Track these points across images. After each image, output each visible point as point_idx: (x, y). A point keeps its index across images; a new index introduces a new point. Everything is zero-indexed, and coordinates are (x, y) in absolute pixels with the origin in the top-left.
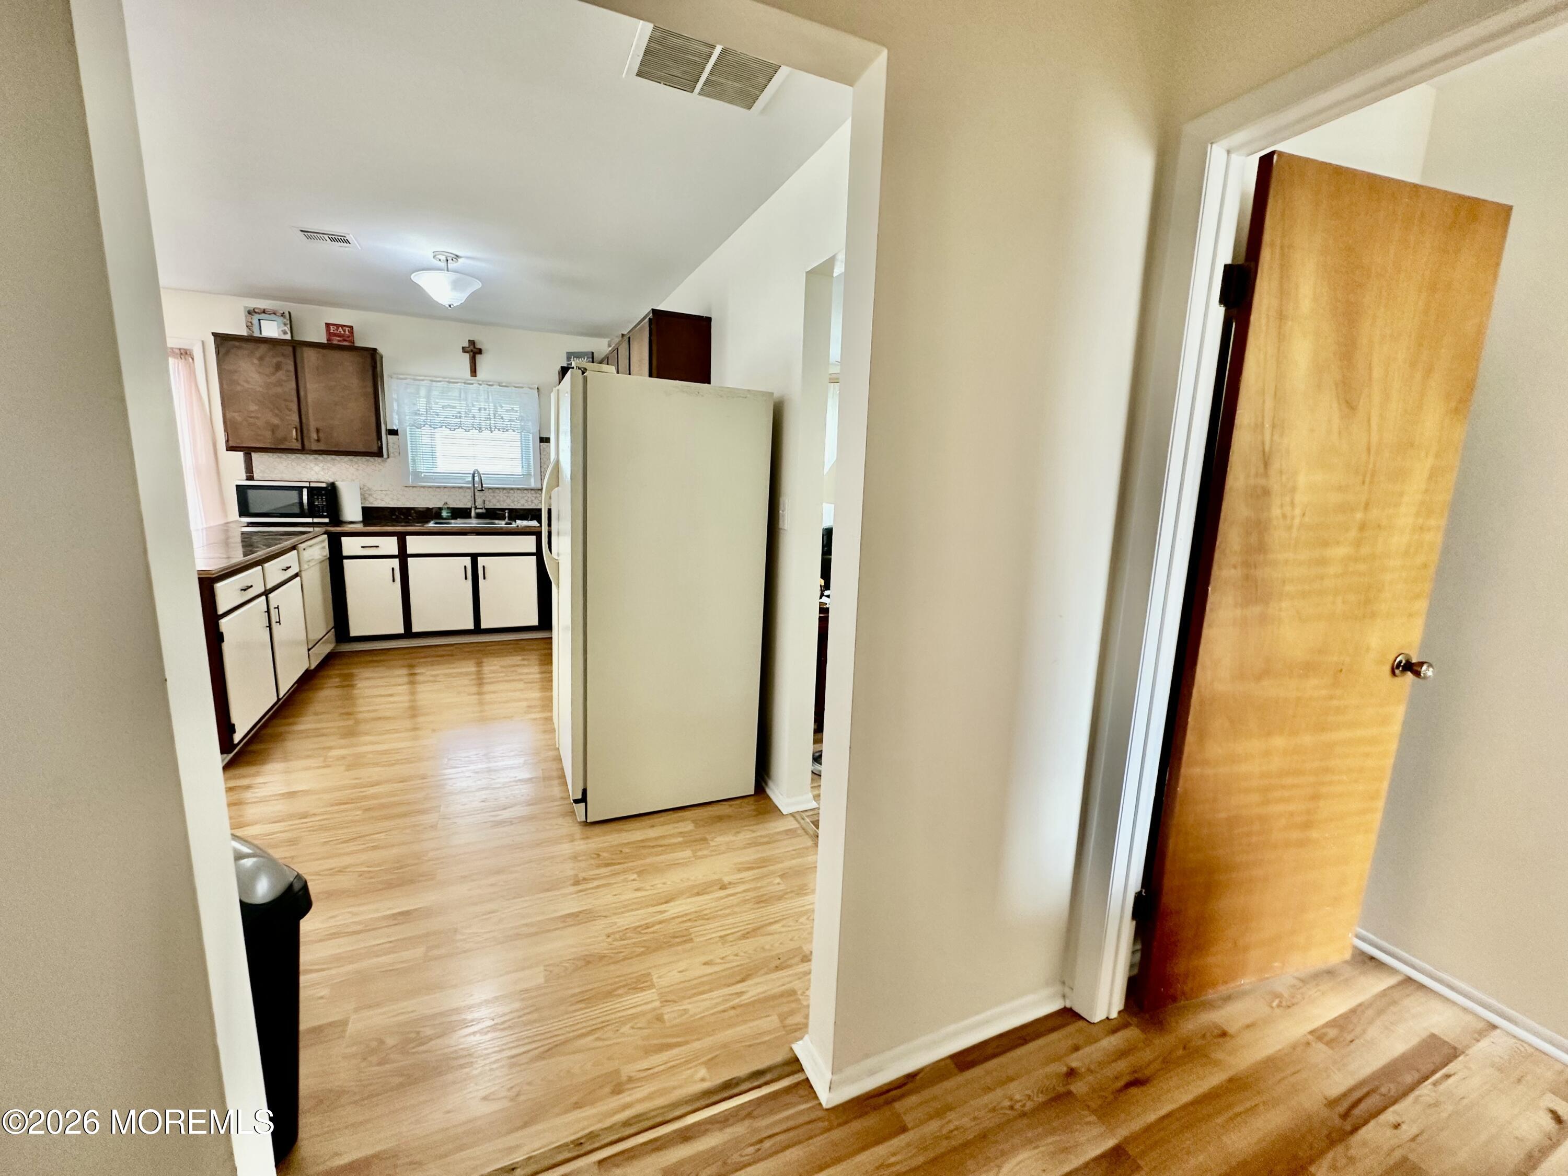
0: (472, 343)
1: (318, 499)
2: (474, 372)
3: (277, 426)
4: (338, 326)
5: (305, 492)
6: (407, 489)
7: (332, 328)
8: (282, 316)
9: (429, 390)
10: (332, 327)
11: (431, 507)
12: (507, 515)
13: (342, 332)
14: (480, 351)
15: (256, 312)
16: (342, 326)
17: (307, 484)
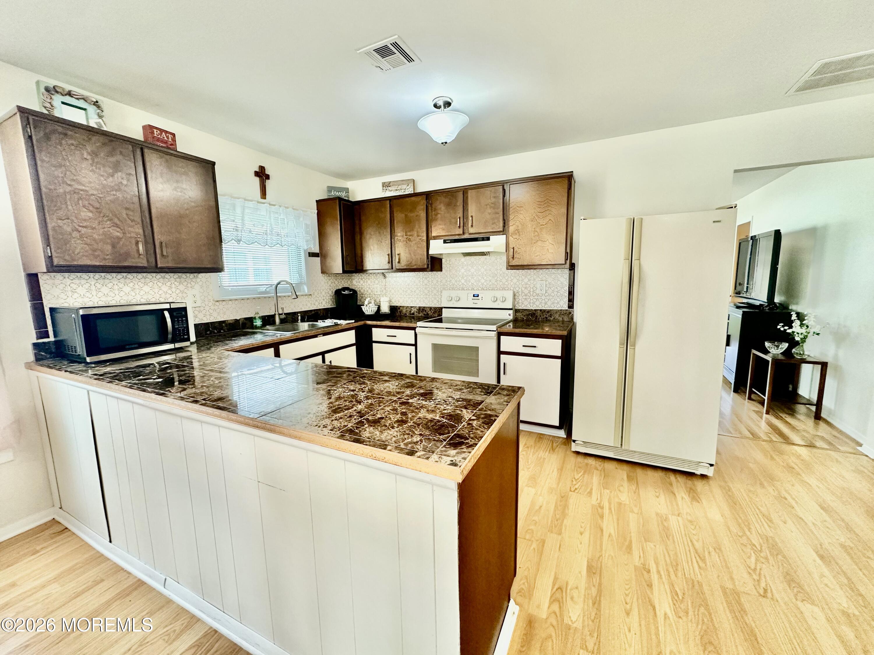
0: (262, 168)
1: (178, 321)
2: (264, 193)
3: (119, 239)
4: (162, 131)
5: (166, 314)
6: (217, 303)
7: (155, 133)
8: (94, 104)
9: (244, 208)
10: (155, 130)
11: (238, 319)
12: (299, 318)
13: (166, 139)
14: (268, 177)
15: (57, 92)
16: (166, 132)
17: (167, 306)
